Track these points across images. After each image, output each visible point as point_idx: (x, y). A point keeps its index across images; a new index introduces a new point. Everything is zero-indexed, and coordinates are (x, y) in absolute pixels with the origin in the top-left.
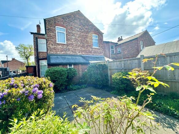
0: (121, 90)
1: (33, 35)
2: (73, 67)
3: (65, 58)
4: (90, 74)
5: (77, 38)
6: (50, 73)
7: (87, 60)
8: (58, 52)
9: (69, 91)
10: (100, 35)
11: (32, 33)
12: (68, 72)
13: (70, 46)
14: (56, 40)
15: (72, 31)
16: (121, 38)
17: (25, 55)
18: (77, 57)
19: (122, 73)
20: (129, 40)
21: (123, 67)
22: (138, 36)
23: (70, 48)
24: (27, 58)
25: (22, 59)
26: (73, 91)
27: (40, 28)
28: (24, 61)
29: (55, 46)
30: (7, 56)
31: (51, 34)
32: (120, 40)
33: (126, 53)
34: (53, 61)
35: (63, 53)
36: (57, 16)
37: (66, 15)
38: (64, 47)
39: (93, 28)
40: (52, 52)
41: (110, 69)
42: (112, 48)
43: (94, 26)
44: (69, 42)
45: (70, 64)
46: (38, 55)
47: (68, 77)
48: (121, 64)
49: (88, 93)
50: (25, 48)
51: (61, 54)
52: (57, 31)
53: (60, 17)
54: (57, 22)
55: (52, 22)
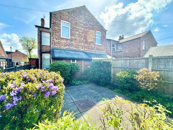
0: (125, 89)
1: (37, 28)
2: (76, 62)
3: (69, 53)
4: (93, 70)
5: (81, 34)
6: (55, 67)
7: (89, 56)
8: (62, 47)
9: (72, 86)
10: (103, 32)
11: (36, 26)
12: (71, 67)
13: (73, 41)
14: (60, 35)
15: (76, 26)
16: (122, 36)
17: (28, 48)
18: (80, 53)
19: (127, 72)
20: (131, 39)
21: (128, 66)
22: (140, 36)
23: (73, 43)
24: (30, 50)
25: (25, 51)
26: (76, 86)
27: (44, 22)
28: (27, 53)
29: (59, 41)
30: (11, 48)
31: (56, 28)
32: (121, 38)
33: (127, 52)
34: (57, 55)
35: (66, 47)
36: (63, 10)
37: (71, 10)
38: (67, 42)
39: (97, 25)
40: (56, 46)
41: (113, 67)
42: (113, 46)
43: (98, 23)
44: (73, 37)
45: (73, 60)
46: (41, 48)
47: (71, 72)
48: (126, 63)
49: (90, 89)
50: (28, 41)
51: (64, 48)
52: (61, 25)
53: (66, 11)
54: (62, 16)
55: (58, 16)
